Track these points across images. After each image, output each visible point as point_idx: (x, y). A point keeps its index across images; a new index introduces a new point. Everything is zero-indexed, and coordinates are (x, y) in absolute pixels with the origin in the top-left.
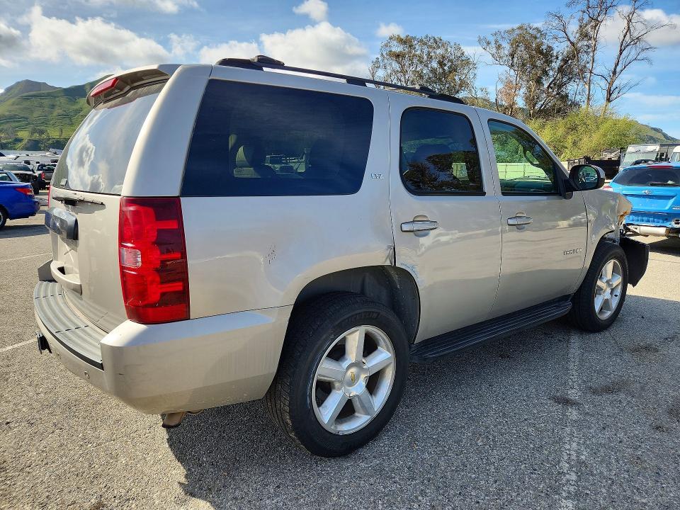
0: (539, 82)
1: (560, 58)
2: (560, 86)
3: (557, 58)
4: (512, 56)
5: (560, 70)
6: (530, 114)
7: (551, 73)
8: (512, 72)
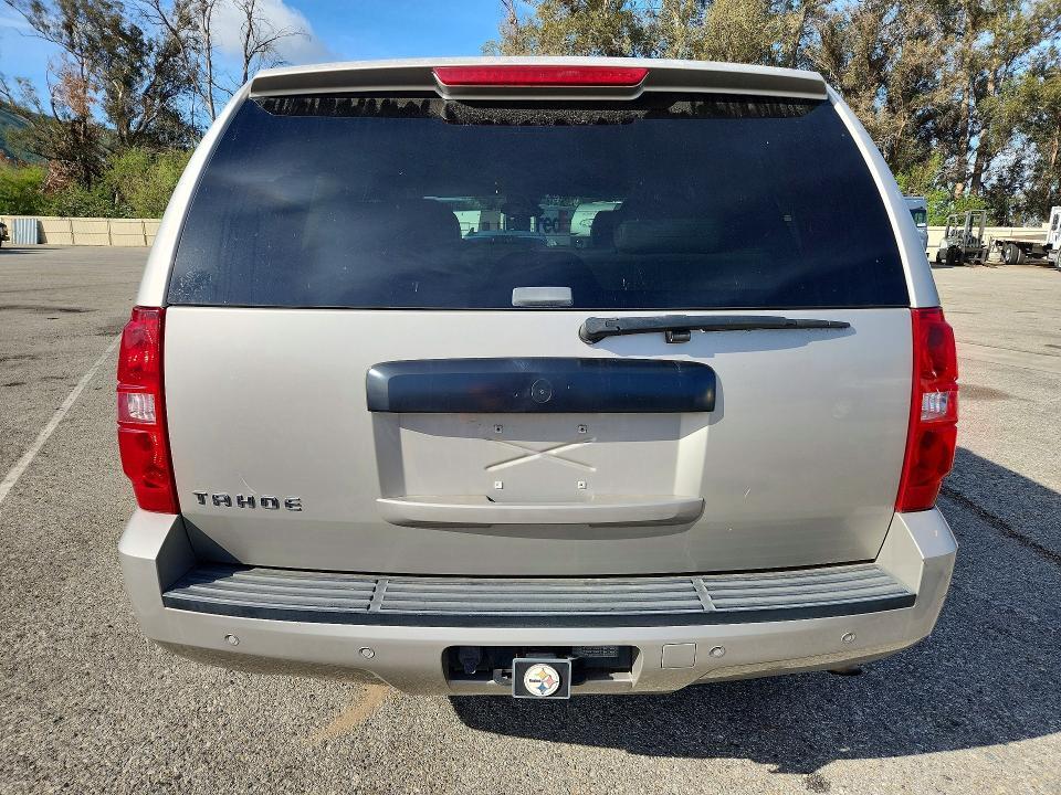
0: (128, 83)
1: (155, 49)
2: (164, 97)
3: (151, 49)
4: (69, 27)
5: (159, 69)
6: (122, 139)
7: (145, 72)
8: (71, 57)
